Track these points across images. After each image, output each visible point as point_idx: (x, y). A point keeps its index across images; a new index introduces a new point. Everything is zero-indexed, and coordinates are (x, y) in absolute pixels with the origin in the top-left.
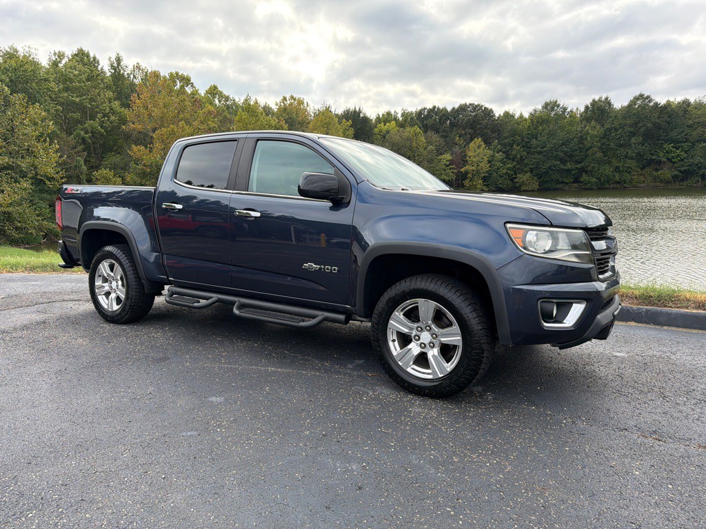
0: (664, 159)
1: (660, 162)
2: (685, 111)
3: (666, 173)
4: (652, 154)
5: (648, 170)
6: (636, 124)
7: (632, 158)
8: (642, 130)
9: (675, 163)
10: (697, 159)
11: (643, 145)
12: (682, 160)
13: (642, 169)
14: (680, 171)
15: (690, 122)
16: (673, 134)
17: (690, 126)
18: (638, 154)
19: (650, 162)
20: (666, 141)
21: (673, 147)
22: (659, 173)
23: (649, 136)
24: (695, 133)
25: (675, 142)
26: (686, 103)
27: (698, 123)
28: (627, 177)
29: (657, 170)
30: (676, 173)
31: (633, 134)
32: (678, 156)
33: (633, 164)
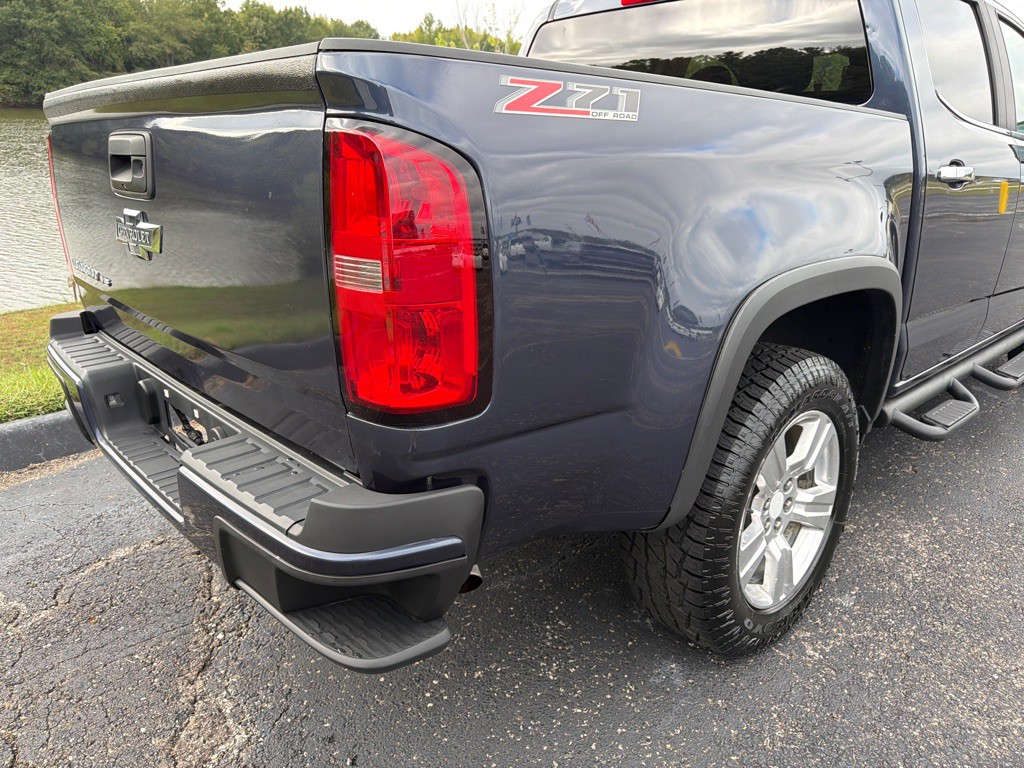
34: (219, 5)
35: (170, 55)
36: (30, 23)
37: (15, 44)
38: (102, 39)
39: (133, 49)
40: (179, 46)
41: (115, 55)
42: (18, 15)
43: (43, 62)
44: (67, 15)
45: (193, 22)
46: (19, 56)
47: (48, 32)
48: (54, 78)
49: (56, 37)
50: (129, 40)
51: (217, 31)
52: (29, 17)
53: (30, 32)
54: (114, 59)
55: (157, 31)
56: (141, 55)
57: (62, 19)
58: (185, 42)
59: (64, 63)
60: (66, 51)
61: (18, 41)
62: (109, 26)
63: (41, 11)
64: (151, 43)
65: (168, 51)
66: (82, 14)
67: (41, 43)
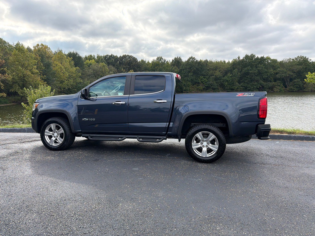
0: (200, 82)
1: (199, 83)
2: (207, 64)
3: (201, 87)
4: (196, 80)
5: (195, 86)
6: (190, 68)
7: (189, 81)
8: (193, 70)
9: (203, 83)
10: (211, 82)
11: (193, 76)
12: (206, 82)
13: (193, 85)
14: (205, 86)
15: (208, 68)
16: (203, 73)
17: (208, 70)
18: (191, 79)
19: (196, 83)
20: (201, 75)
21: (203, 77)
22: (199, 87)
23: (195, 73)
24: (210, 72)
25: (204, 75)
26: (206, 61)
27: (211, 69)
28: (188, 88)
29: (198, 86)
30: (204, 87)
31: (189, 72)
32: (205, 81)
33: (190, 83)
34: (309, 61)
35: (289, 77)
36: (250, 72)
37: (246, 77)
38: (269, 74)
39: (277, 76)
40: (292, 74)
41: (272, 78)
42: (248, 70)
43: (252, 81)
44: (260, 69)
45: (298, 67)
46: (246, 80)
47: (255, 73)
48: (253, 85)
49: (256, 74)
50: (277, 73)
51: (306, 68)
52: (251, 70)
53: (250, 74)
54: (271, 79)
55: (286, 70)
56: (279, 77)
57: (259, 70)
58: (295, 72)
59: (257, 80)
60: (258, 78)
61: (247, 76)
62: (272, 70)
63: (255, 69)
64: (283, 74)
65: (288, 75)
66: (265, 68)
67: (252, 76)
